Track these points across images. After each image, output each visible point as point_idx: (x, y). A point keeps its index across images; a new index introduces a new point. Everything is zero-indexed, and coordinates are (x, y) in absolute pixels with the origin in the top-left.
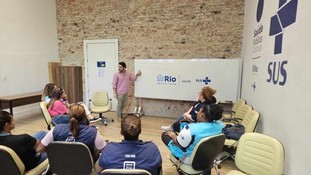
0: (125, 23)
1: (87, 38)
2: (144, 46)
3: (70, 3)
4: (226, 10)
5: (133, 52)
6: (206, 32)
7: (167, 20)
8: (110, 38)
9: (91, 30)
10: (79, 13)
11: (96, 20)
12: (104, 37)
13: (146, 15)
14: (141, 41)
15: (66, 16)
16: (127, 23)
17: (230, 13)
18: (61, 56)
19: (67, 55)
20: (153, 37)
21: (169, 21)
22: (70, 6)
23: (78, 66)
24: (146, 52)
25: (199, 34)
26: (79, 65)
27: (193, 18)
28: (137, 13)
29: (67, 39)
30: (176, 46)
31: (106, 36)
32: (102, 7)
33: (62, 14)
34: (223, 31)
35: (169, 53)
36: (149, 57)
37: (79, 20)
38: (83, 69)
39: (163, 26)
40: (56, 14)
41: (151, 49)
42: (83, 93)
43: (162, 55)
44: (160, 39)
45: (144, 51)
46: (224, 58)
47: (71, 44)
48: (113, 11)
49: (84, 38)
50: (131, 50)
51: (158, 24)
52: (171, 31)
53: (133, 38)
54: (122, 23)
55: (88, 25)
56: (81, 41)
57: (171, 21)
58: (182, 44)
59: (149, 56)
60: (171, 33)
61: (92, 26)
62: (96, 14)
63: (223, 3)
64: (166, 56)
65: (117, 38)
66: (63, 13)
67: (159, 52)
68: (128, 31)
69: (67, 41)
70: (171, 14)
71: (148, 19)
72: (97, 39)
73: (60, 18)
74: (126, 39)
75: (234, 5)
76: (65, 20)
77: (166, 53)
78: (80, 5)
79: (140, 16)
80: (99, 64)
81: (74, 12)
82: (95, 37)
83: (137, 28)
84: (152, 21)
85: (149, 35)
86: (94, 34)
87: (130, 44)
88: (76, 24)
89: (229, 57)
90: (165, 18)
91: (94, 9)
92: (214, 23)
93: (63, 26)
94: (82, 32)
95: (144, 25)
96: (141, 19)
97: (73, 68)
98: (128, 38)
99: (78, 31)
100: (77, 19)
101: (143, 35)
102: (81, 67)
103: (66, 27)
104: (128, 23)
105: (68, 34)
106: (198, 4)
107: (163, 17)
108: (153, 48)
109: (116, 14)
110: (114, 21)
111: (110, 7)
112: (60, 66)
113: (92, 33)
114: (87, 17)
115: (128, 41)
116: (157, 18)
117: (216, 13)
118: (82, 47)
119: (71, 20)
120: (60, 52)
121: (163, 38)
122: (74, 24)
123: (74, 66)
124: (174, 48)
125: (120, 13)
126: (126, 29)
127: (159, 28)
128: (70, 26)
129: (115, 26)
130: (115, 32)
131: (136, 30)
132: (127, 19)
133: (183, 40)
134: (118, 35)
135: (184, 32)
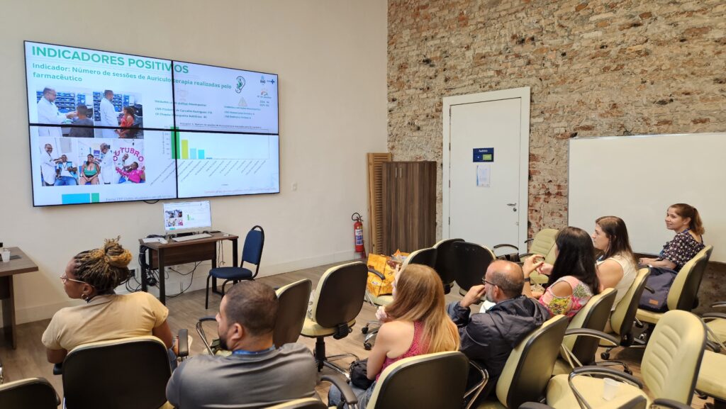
0: (551, 42)
1: (453, 92)
2: (607, 100)
3: (418, 14)
5: (573, 118)
7: (691, 13)
8: (509, 86)
9: (462, 70)
10: (436, 34)
11: (475, 46)
12: (493, 85)
13: (618, 12)
14: (600, 86)
15: (408, 46)
16: (559, 40)
18: (393, 138)
19: (404, 135)
20: (638, 71)
21: (694, 16)
22: (418, 20)
23: (429, 160)
24: (612, 115)
26: (430, 158)
28: (589, 9)
29: (407, 97)
30: (722, 91)
31: (498, 83)
32: (492, 10)
33: (398, 41)
35: (694, 115)
36: (623, 130)
37: (435, 51)
38: (438, 166)
39: (674, 35)
40: (387, 45)
41: (629, 107)
42: (437, 226)
43: (666, 122)
44: (662, 75)
45: (608, 112)
47: (414, 109)
48: (519, 15)
49: (444, 92)
50: (566, 113)
51: (657, 31)
52: (704, 46)
53: (575, 79)
54: (542, 44)
55: (456, 59)
56: (437, 99)
57: (705, 16)
59: (623, 126)
60: (702, 52)
61: (465, 61)
62: (477, 29)
64: (681, 126)
65: (528, 85)
66: (402, 40)
67: (659, 115)
68: (560, 62)
69: (407, 104)
71: (623, 21)
72: (475, 92)
73: (396, 51)
74: (552, 85)
76: (404, 54)
77: (682, 115)
78: (439, 14)
79: (599, 17)
80: (478, 155)
81: (424, 34)
82: (470, 87)
83: (588, 52)
84: (636, 25)
85: (625, 67)
86: (469, 80)
87: (565, 96)
88: (427, 61)
90: (682, 11)
91: (472, 19)
93: (399, 69)
94: (441, 78)
95: (611, 40)
96: (601, 25)
97: (418, 165)
98: (560, 80)
99: (431, 78)
100: (430, 48)
101: (606, 69)
102: (435, 162)
103: (407, 70)
104: (561, 40)
105: (409, 87)
107: (674, 8)
108: (638, 104)
109: (527, 23)
110: (520, 40)
111: (511, 7)
112: (390, 160)
113: (464, 78)
114: (453, 42)
116: (654, 14)
118: (438, 114)
119: (418, 52)
120: (392, 128)
121: (674, 72)
122: (424, 61)
123: (418, 160)
124: (714, 99)
125: (537, 17)
126: (555, 59)
127: (660, 44)
128: (415, 66)
129: (523, 55)
130: (523, 69)
131: (585, 56)
132: (559, 31)
134: (529, 76)
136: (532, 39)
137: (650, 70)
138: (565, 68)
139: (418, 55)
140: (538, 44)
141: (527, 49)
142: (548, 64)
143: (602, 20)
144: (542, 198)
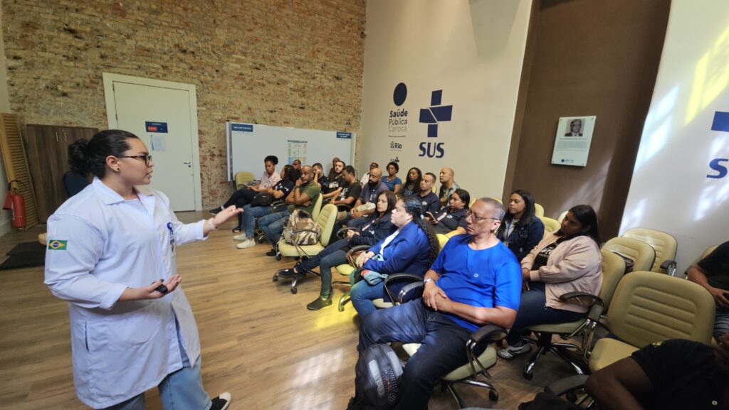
0: (207, 60)
1: (112, 69)
2: (245, 105)
4: (346, 78)
5: (226, 112)
6: (327, 98)
7: (281, 72)
8: (175, 79)
9: (122, 54)
10: (83, 9)
11: (137, 38)
12: (161, 75)
13: (249, 57)
14: (241, 96)
16: (213, 61)
17: (350, 81)
18: (19, 100)
19: (40, 98)
20: (260, 93)
21: (283, 75)
24: (248, 113)
25: (320, 100)
27: (313, 78)
28: (231, 49)
29: (41, 60)
30: (293, 111)
31: (164, 75)
32: (153, 16)
34: (344, 101)
35: (284, 119)
37: (82, 24)
39: (275, 80)
41: (257, 111)
43: (273, 121)
44: (270, 98)
45: (246, 112)
47: (55, 73)
48: (180, 31)
50: (221, 108)
51: (267, 75)
52: (287, 89)
53: (226, 88)
54: (201, 59)
55: (114, 42)
56: (90, 71)
57: (286, 76)
58: (301, 110)
59: (254, 120)
60: (286, 92)
61: (127, 47)
62: (137, 25)
63: (344, 70)
64: (279, 123)
65: (193, 84)
67: (270, 117)
68: (215, 76)
69: (40, 66)
70: (285, 66)
71: (251, 64)
72: (141, 76)
74: (210, 88)
75: (354, 74)
76: (32, 13)
77: (279, 119)
79: (237, 56)
82: (134, 71)
83: (233, 74)
84: (257, 69)
85: (253, 89)
86: (133, 64)
87: (220, 97)
88: (71, 31)
90: (277, 70)
91: (130, 14)
92: (336, 90)
93: (23, 26)
94: (94, 53)
95: (245, 72)
96: (239, 61)
98: (215, 86)
99: (79, 49)
100: (75, 20)
101: (243, 88)
103: (38, 32)
106: (318, 62)
107: (274, 67)
108: (261, 110)
109: (189, 40)
110: (182, 50)
111: (172, 23)
113: (126, 61)
115: (216, 92)
116: (265, 66)
117: (337, 78)
120: (16, 88)
121: (275, 98)
122: (65, 29)
124: (291, 114)
125: (196, 39)
126: (211, 72)
127: (269, 83)
128: (53, 31)
129: (187, 61)
130: (187, 71)
131: (231, 76)
132: (213, 55)
133: (302, 104)
134: (193, 78)
135: (303, 94)
136: (193, 53)
137: (265, 94)
138: (219, 80)
139: (55, 21)
140: (197, 57)
141: (189, 58)
142: (206, 74)
143: (240, 59)
144: (209, 157)
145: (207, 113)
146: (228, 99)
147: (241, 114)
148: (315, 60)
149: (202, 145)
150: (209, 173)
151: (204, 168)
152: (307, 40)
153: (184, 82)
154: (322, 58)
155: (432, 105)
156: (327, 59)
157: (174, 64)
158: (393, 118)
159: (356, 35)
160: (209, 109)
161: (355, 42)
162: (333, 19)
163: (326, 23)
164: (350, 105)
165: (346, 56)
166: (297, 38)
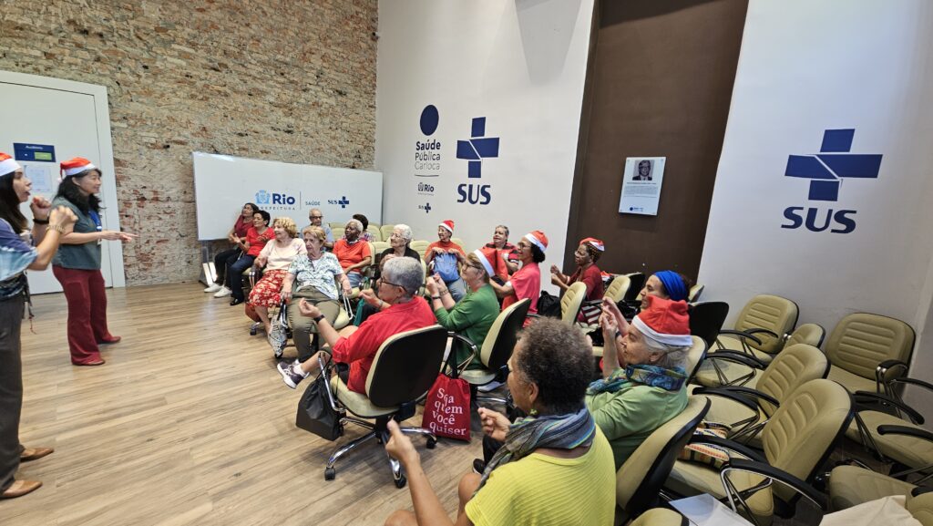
0: (128, 49)
2: (197, 122)
4: (353, 94)
5: (164, 132)
6: (327, 120)
7: (255, 78)
12: (41, 68)
13: (199, 52)
14: (188, 108)
16: (138, 51)
17: (358, 99)
20: (221, 106)
21: (257, 82)
24: (203, 137)
25: (316, 122)
27: (304, 91)
28: (169, 35)
30: (276, 135)
31: (48, 68)
34: (352, 126)
35: (261, 148)
36: (213, 149)
39: (244, 89)
44: (238, 115)
45: (199, 133)
46: (353, 167)
50: (155, 125)
51: (232, 80)
52: (264, 103)
53: (162, 95)
54: (116, 46)
57: (263, 84)
58: (287, 134)
59: (212, 146)
60: (263, 107)
63: (349, 82)
64: (254, 153)
65: (101, 85)
67: (239, 143)
68: (142, 74)
70: (261, 70)
71: (204, 61)
72: (7, 69)
74: (134, 94)
75: (364, 89)
77: (254, 146)
80: (26, 152)
83: (173, 75)
84: (215, 69)
85: (210, 100)
87: (152, 109)
89: (360, 167)
90: (248, 74)
92: (338, 109)
95: (195, 73)
96: (182, 55)
98: (143, 91)
101: (193, 97)
104: (141, 52)
106: (312, 68)
107: (244, 70)
108: (223, 132)
109: (93, 15)
110: (82, 29)
115: (145, 100)
116: (230, 67)
117: (340, 93)
121: (247, 115)
124: (272, 140)
125: (107, 15)
126: (136, 68)
127: (235, 91)
129: (89, 48)
130: (90, 63)
131: (170, 78)
132: (137, 41)
133: (288, 126)
134: (100, 75)
135: (290, 113)
136: (101, 35)
137: (230, 108)
138: (150, 81)
140: (108, 43)
141: (94, 43)
142: (126, 70)
143: (185, 53)
144: (134, 203)
145: (130, 133)
146: (166, 112)
147: (190, 136)
148: (306, 64)
149: (122, 183)
150: (136, 227)
151: (126, 219)
152: (293, 34)
153: (85, 81)
154: (316, 62)
155: (472, 136)
156: (324, 64)
157: (67, 51)
158: (420, 151)
159: (364, 35)
160: (133, 126)
161: (363, 45)
162: (331, 9)
163: (322, 15)
164: (359, 131)
165: (351, 63)
166: (279, 30)
